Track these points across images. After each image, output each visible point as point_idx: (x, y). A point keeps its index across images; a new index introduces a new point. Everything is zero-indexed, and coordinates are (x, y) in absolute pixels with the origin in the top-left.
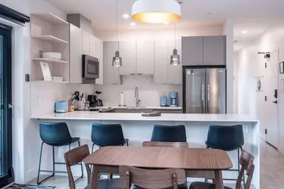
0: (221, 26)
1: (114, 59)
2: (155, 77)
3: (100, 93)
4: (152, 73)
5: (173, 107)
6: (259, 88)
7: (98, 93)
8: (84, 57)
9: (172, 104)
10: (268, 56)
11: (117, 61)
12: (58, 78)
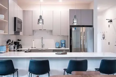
0: (89, 4)
1: (39, 20)
2: (53, 31)
3: (20, 40)
4: (52, 29)
5: (63, 48)
6: (104, 38)
7: (18, 40)
8: (15, 18)
9: (62, 46)
10: (111, 21)
11: (41, 21)
12: (2, 31)
